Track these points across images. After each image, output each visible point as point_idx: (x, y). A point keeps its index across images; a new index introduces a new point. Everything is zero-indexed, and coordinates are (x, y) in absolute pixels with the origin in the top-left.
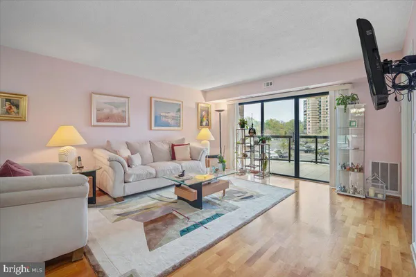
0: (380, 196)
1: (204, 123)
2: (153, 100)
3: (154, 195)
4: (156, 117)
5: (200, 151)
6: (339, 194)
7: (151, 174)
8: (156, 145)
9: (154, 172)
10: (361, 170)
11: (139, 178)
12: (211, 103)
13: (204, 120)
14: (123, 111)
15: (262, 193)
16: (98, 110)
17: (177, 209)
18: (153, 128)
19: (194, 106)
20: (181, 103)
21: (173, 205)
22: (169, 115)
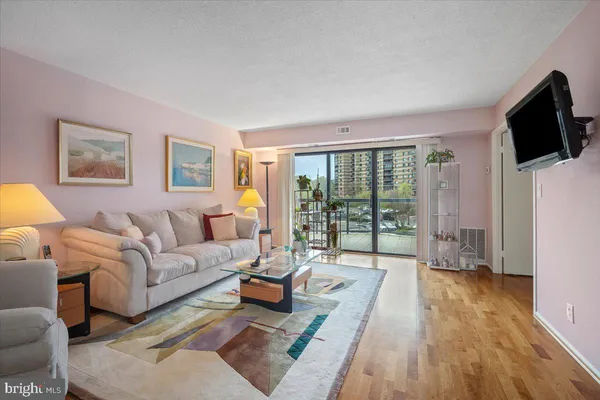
0: (472, 267)
1: (243, 182)
2: (171, 140)
3: (195, 301)
4: (174, 170)
5: (250, 224)
6: (432, 269)
7: (188, 266)
8: (179, 215)
9: (193, 263)
10: (454, 239)
11: (172, 275)
12: (252, 150)
13: (242, 177)
14: (120, 158)
15: (351, 278)
16: (71, 153)
17: (256, 318)
18: (171, 188)
19: (229, 154)
20: (212, 148)
21: (240, 313)
22: (195, 166)
